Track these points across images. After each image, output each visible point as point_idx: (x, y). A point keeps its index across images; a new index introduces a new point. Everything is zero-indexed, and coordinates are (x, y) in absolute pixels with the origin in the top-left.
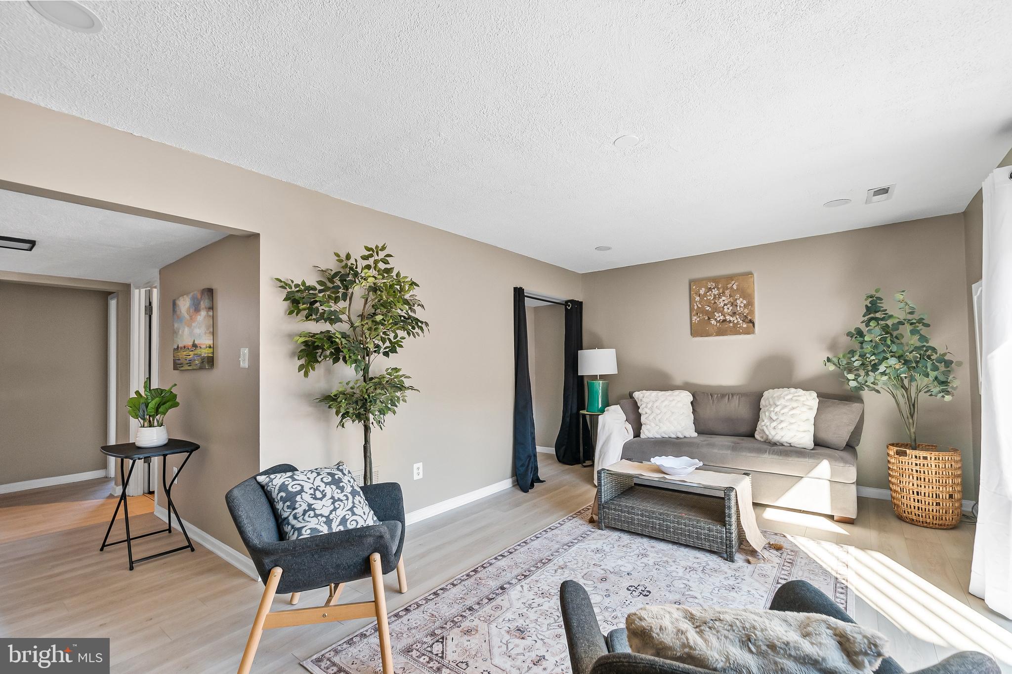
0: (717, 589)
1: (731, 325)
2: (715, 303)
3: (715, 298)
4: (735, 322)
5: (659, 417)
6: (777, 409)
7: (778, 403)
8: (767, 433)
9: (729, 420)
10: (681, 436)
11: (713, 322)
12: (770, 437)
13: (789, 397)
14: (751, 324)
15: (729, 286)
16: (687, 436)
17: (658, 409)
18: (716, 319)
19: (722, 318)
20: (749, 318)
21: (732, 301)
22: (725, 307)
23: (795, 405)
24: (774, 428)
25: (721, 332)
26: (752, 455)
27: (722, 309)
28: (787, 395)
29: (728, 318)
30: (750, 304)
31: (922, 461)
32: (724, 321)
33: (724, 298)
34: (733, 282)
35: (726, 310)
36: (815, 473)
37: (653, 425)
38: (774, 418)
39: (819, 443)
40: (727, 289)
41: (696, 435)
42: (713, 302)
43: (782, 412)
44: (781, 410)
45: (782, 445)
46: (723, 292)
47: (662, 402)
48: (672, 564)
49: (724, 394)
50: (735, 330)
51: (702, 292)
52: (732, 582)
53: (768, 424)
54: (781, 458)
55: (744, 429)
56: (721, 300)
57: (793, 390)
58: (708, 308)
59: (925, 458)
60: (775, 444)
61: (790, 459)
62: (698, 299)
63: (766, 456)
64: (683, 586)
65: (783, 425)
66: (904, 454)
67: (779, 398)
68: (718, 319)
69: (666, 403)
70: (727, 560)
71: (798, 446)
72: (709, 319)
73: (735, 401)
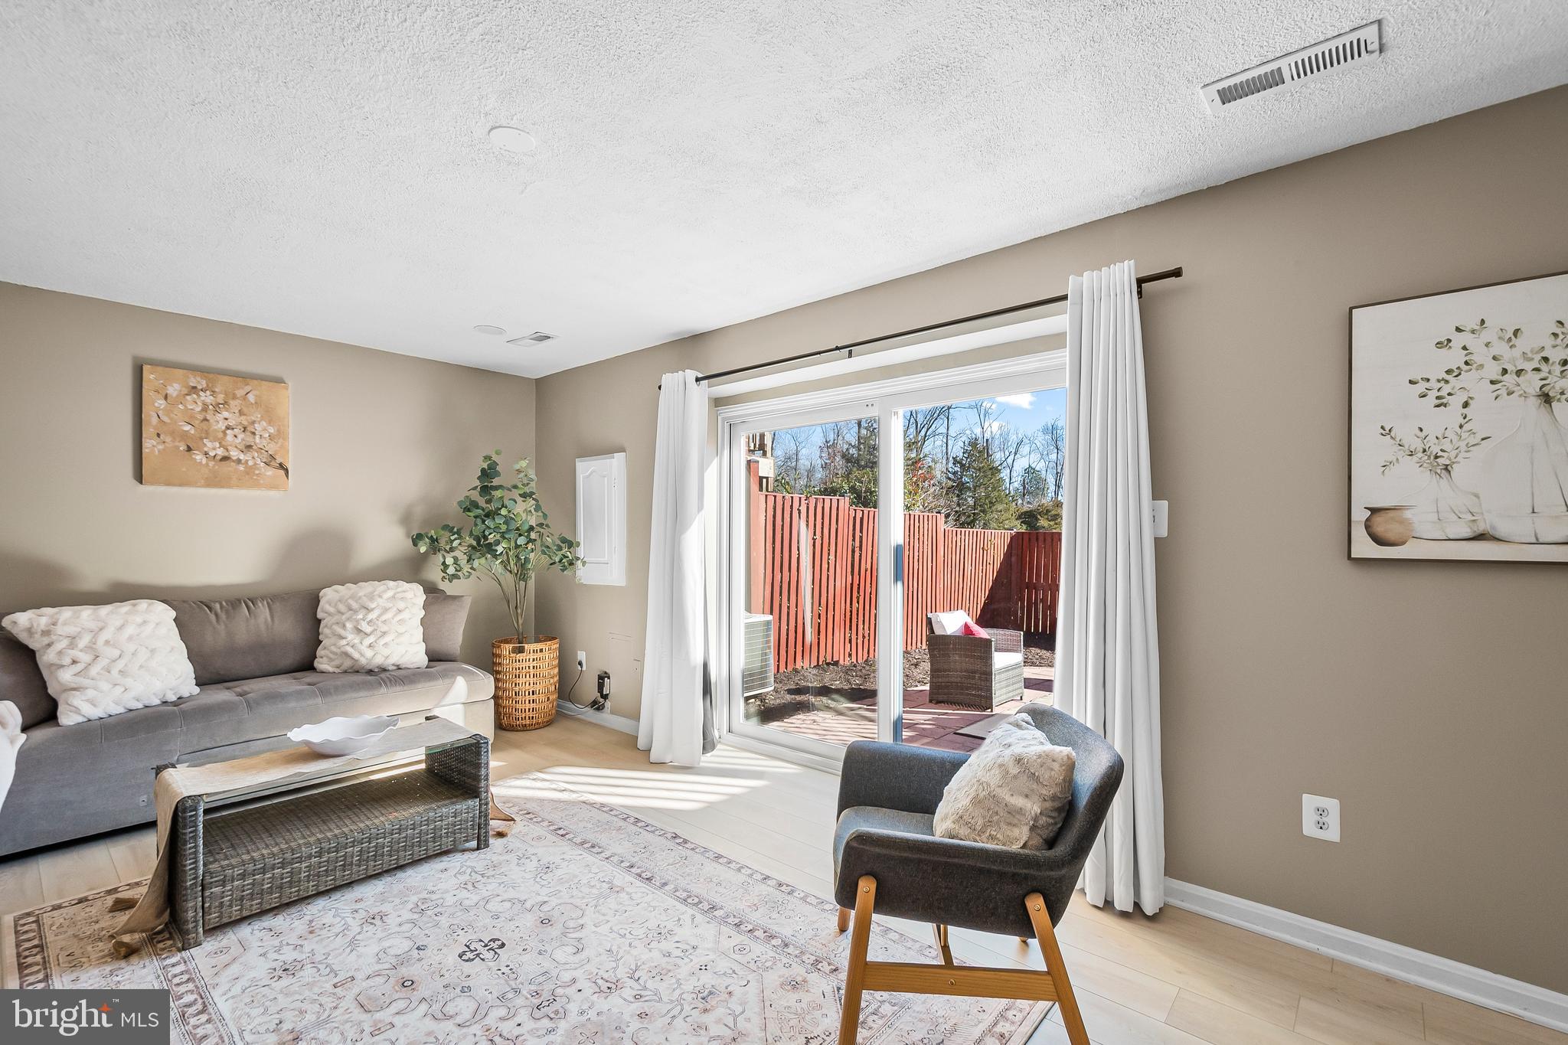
0: (538, 879)
1: (241, 468)
2: (206, 420)
3: (205, 409)
4: (250, 463)
5: (120, 665)
6: (371, 616)
7: (373, 606)
8: (356, 655)
9: (258, 647)
10: (172, 698)
11: (198, 458)
12: (363, 661)
13: (390, 594)
14: (282, 472)
15: (240, 393)
16: (186, 695)
17: (114, 646)
18: (206, 454)
19: (221, 452)
20: (279, 460)
21: (245, 423)
22: (228, 432)
23: (401, 605)
24: (370, 646)
25: (214, 481)
26: (362, 694)
27: (221, 435)
28: (385, 591)
29: (234, 454)
30: (279, 436)
31: (539, 655)
32: (225, 459)
33: (226, 414)
34: (248, 388)
35: (230, 437)
36: (451, 697)
37: (105, 686)
38: (368, 629)
39: (435, 657)
40: (234, 397)
41: (197, 690)
42: (200, 417)
43: (384, 618)
44: (379, 616)
45: (384, 670)
46: (226, 403)
47: (121, 628)
48: (434, 897)
49: (237, 601)
50: (249, 478)
51: (173, 390)
52: (531, 865)
53: (357, 641)
54: (405, 688)
55: (291, 659)
56: (219, 417)
57: (391, 584)
58: (187, 428)
59: (541, 650)
60: (370, 672)
61: (420, 686)
62: (161, 403)
63: (384, 690)
64: (508, 905)
65: (387, 639)
66: (521, 650)
67: (371, 598)
68: (212, 454)
69: (130, 630)
70: (478, 848)
71: (411, 666)
72: (189, 449)
73: (263, 611)
